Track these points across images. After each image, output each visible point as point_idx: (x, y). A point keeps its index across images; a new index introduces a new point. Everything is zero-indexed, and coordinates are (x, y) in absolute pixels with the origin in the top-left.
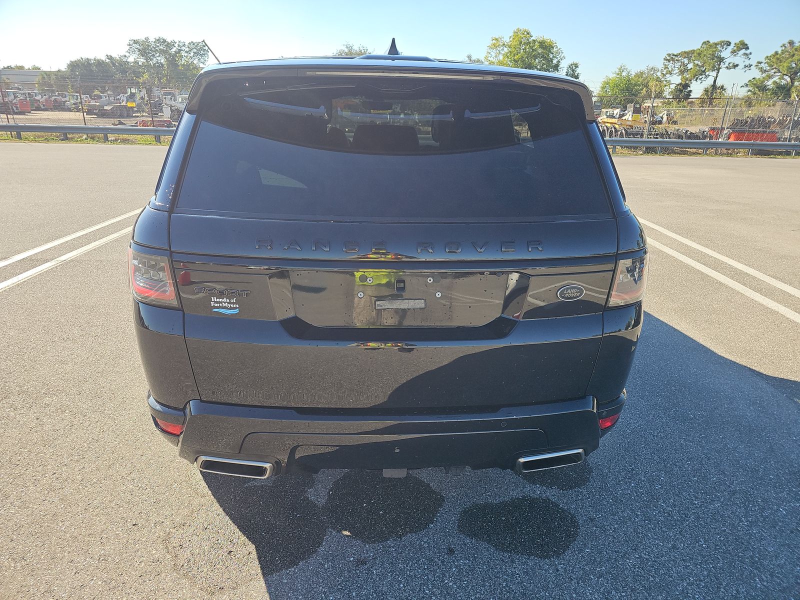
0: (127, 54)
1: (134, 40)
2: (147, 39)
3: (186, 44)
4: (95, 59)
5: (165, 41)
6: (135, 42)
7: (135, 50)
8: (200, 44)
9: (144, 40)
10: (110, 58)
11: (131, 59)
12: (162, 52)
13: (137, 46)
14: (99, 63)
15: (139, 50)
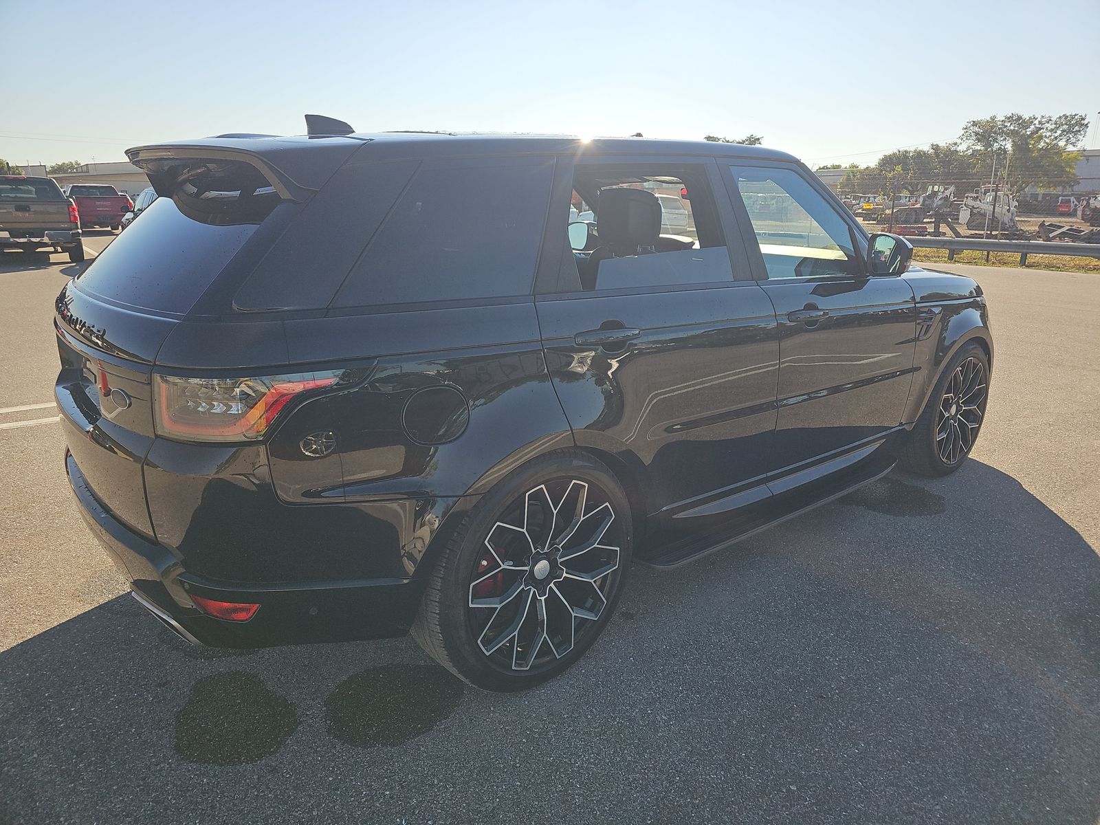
0: (959, 141)
1: (974, 122)
2: (993, 118)
3: (1054, 119)
4: (915, 152)
5: (1020, 118)
6: (975, 124)
7: (972, 134)
8: (1076, 117)
9: (989, 119)
10: (936, 148)
11: (962, 148)
12: (1013, 134)
13: (976, 129)
14: (920, 155)
15: (977, 134)
